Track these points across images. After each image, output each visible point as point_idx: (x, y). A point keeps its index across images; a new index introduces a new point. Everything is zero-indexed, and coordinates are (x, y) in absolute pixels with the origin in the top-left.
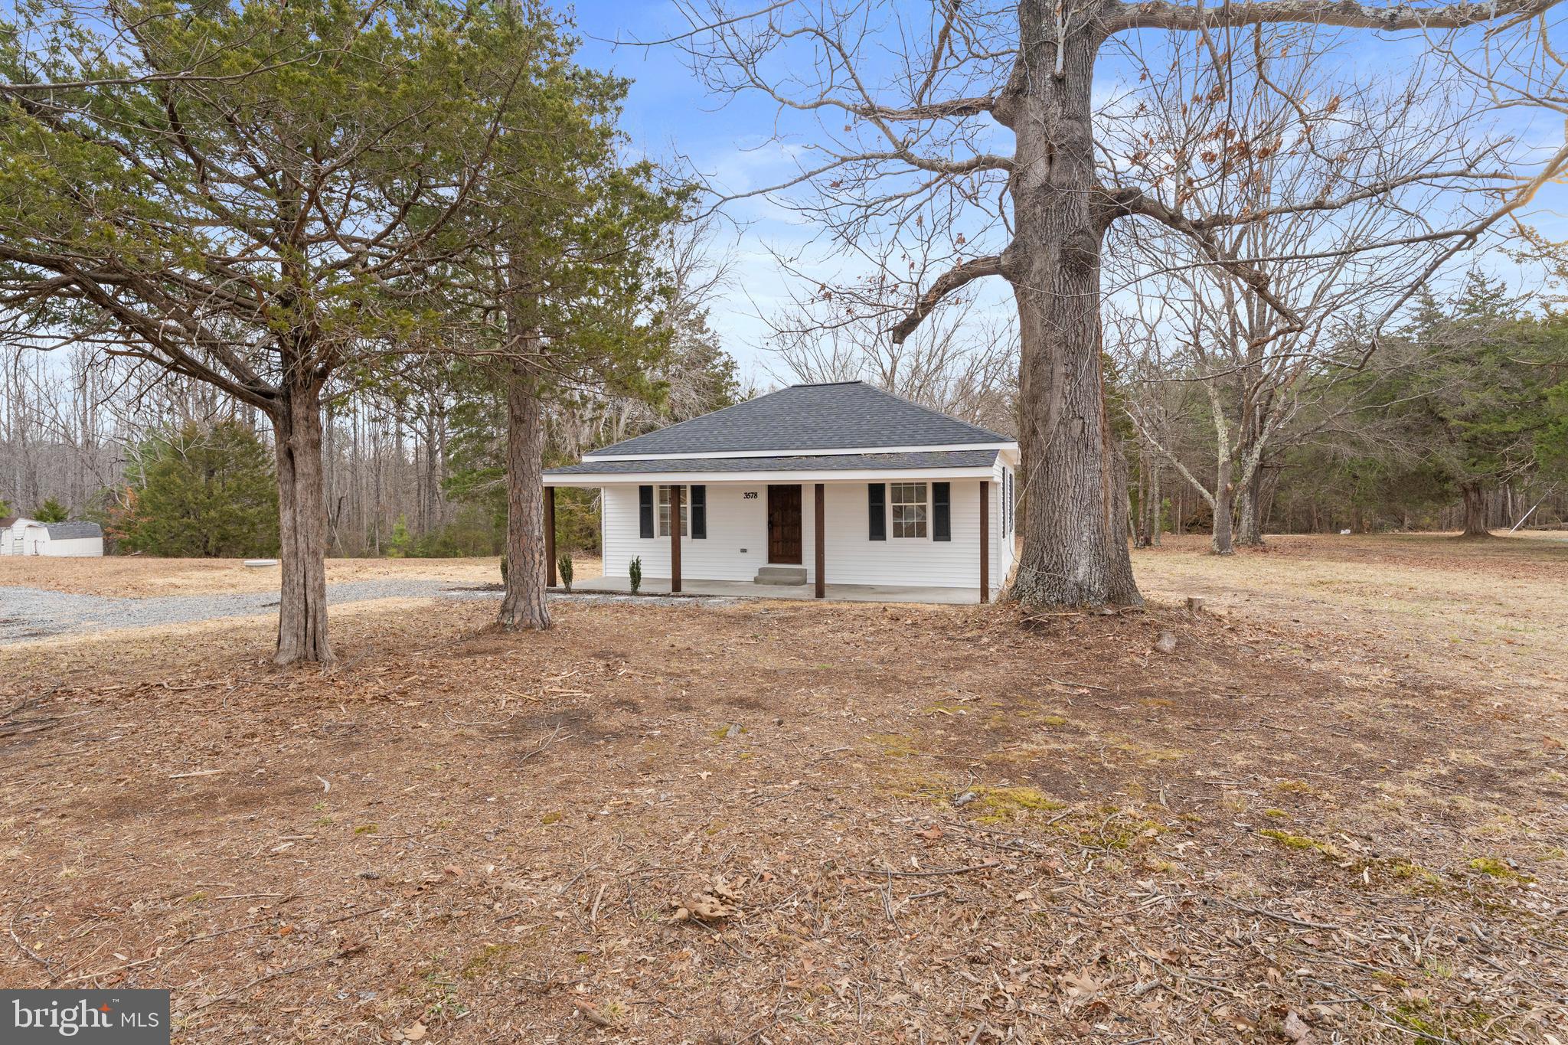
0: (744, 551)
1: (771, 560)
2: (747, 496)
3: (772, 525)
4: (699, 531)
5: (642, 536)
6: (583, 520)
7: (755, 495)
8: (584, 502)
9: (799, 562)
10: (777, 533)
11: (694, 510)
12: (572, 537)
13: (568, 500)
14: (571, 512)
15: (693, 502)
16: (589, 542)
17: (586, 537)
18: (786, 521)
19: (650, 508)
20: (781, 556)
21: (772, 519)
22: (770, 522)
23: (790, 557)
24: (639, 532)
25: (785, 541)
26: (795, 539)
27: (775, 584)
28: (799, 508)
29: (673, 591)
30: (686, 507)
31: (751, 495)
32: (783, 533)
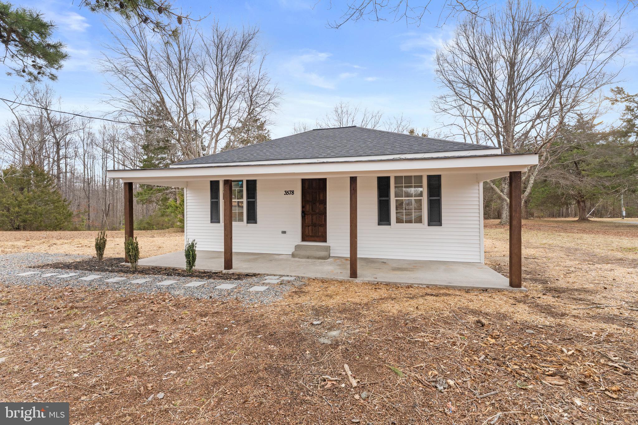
0: (284, 232)
1: (304, 239)
2: (287, 193)
3: (304, 214)
4: (252, 218)
5: (212, 222)
7: (293, 192)
9: (325, 240)
10: (308, 219)
11: (248, 203)
15: (248, 197)
18: (315, 211)
19: (217, 202)
20: (311, 236)
21: (304, 209)
22: (303, 212)
23: (318, 237)
24: (209, 219)
25: (314, 225)
26: (321, 224)
27: (308, 258)
28: (324, 202)
29: (225, 269)
30: (243, 201)
31: (289, 192)
32: (312, 219)
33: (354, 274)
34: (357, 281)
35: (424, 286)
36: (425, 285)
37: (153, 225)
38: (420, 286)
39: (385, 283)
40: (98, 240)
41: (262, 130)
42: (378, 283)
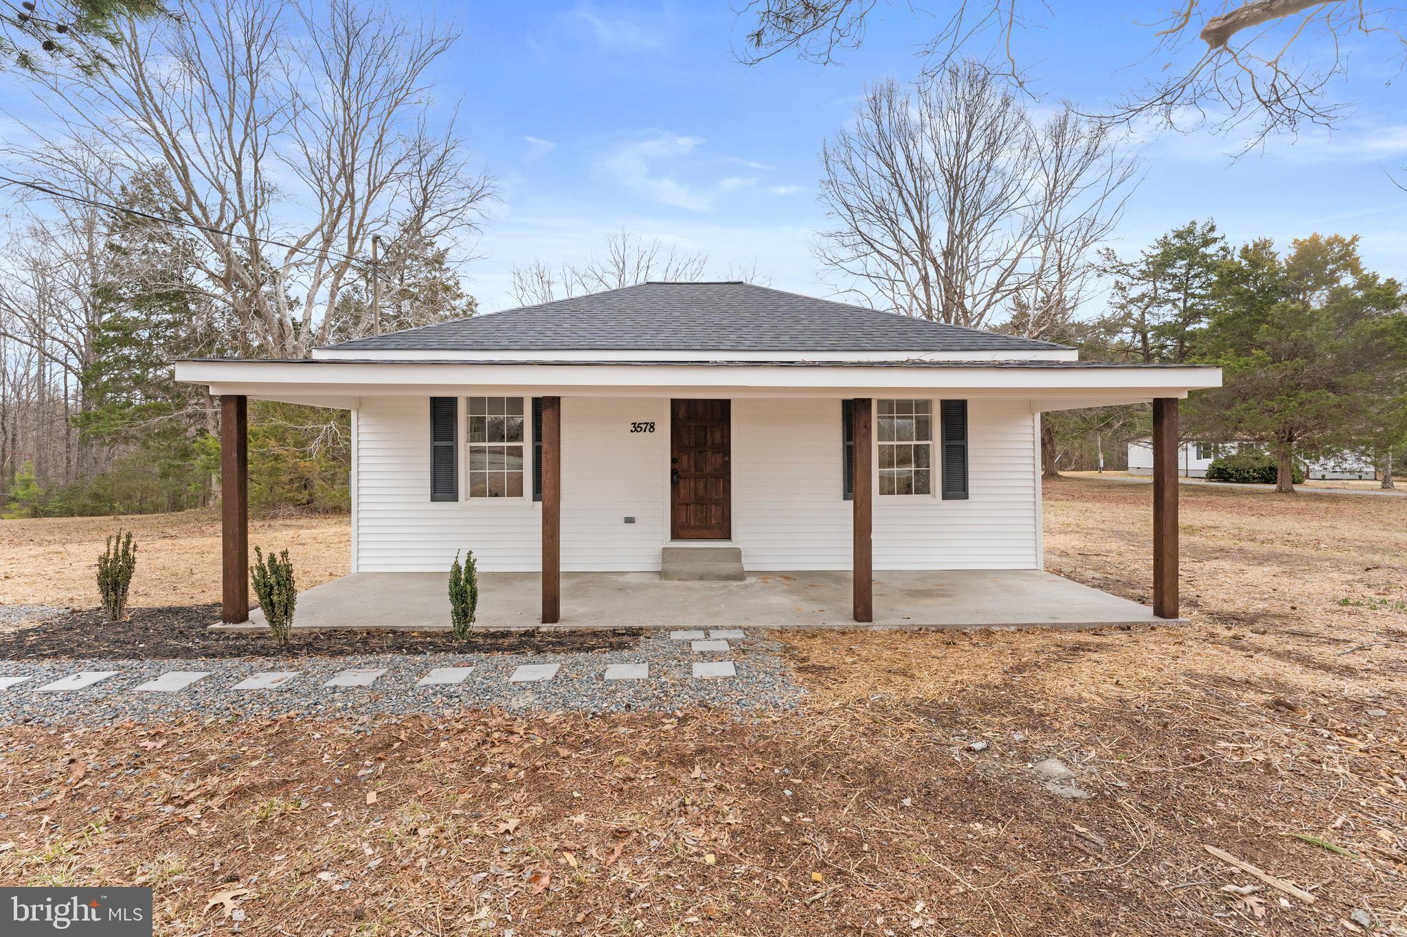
0: (630, 520)
1: (675, 535)
2: (637, 427)
3: (676, 476)
5: (435, 498)
6: (295, 468)
7: (651, 427)
8: (298, 444)
9: (727, 536)
10: (687, 491)
11: (537, 451)
12: (279, 490)
13: (273, 442)
14: (277, 458)
15: (536, 438)
16: (304, 496)
17: (298, 490)
18: (702, 471)
19: (451, 447)
20: (694, 528)
21: (676, 465)
22: (674, 472)
23: (708, 528)
24: (428, 491)
25: (701, 502)
26: (717, 500)
27: (701, 578)
28: (725, 450)
29: (545, 621)
30: (520, 448)
31: (643, 426)
32: (696, 489)
33: (863, 611)
34: (875, 628)
35: (1013, 628)
36: (1014, 625)
37: (112, 501)
38: (1006, 629)
39: (934, 629)
40: (106, 562)
41: (441, 270)
42: (920, 629)
